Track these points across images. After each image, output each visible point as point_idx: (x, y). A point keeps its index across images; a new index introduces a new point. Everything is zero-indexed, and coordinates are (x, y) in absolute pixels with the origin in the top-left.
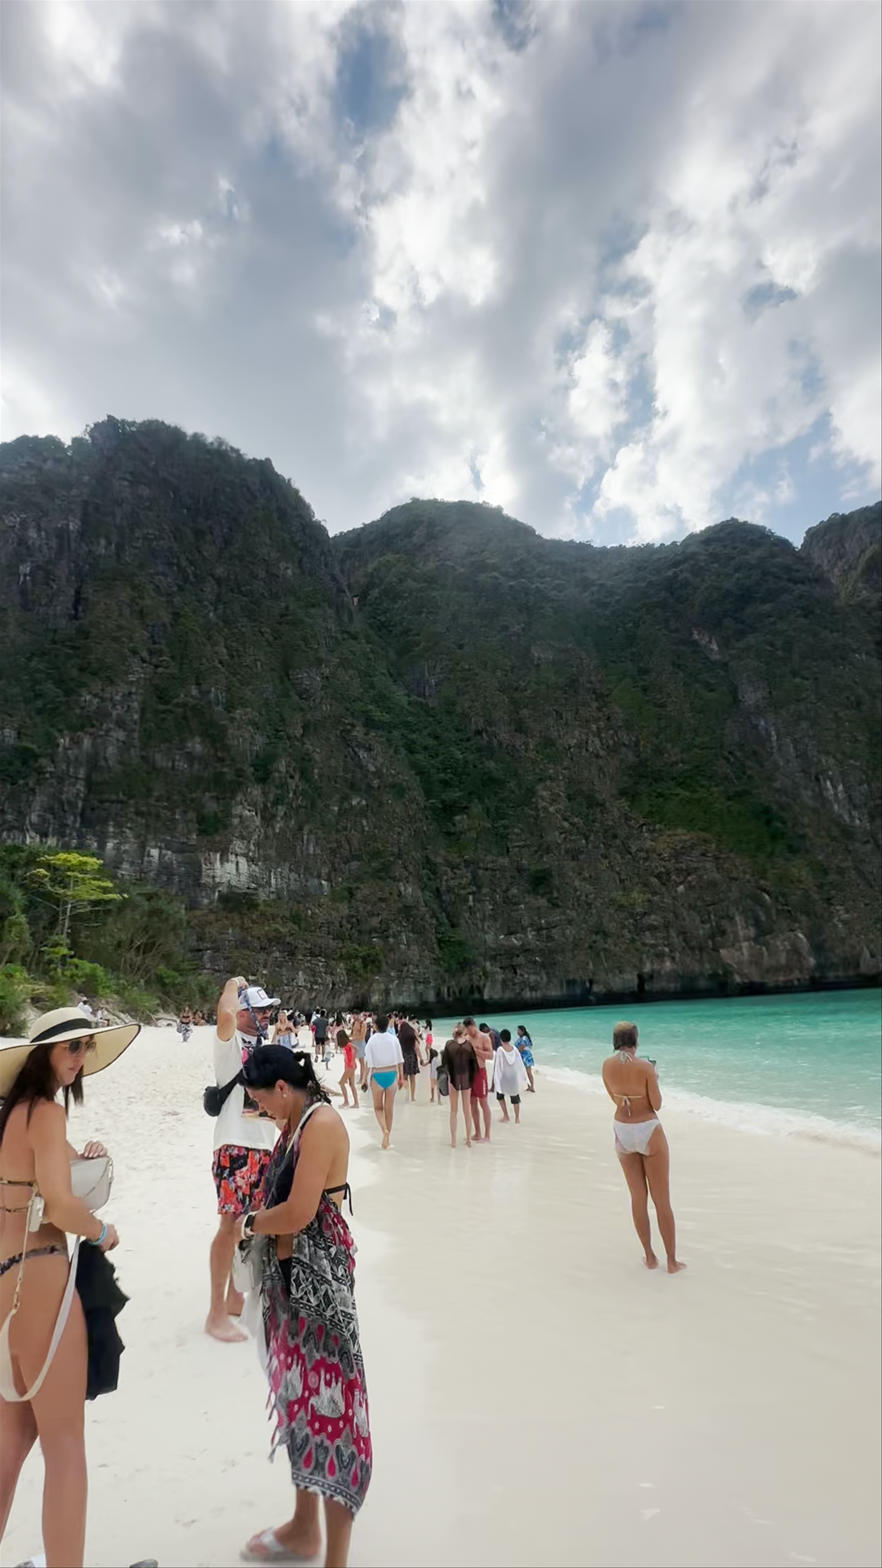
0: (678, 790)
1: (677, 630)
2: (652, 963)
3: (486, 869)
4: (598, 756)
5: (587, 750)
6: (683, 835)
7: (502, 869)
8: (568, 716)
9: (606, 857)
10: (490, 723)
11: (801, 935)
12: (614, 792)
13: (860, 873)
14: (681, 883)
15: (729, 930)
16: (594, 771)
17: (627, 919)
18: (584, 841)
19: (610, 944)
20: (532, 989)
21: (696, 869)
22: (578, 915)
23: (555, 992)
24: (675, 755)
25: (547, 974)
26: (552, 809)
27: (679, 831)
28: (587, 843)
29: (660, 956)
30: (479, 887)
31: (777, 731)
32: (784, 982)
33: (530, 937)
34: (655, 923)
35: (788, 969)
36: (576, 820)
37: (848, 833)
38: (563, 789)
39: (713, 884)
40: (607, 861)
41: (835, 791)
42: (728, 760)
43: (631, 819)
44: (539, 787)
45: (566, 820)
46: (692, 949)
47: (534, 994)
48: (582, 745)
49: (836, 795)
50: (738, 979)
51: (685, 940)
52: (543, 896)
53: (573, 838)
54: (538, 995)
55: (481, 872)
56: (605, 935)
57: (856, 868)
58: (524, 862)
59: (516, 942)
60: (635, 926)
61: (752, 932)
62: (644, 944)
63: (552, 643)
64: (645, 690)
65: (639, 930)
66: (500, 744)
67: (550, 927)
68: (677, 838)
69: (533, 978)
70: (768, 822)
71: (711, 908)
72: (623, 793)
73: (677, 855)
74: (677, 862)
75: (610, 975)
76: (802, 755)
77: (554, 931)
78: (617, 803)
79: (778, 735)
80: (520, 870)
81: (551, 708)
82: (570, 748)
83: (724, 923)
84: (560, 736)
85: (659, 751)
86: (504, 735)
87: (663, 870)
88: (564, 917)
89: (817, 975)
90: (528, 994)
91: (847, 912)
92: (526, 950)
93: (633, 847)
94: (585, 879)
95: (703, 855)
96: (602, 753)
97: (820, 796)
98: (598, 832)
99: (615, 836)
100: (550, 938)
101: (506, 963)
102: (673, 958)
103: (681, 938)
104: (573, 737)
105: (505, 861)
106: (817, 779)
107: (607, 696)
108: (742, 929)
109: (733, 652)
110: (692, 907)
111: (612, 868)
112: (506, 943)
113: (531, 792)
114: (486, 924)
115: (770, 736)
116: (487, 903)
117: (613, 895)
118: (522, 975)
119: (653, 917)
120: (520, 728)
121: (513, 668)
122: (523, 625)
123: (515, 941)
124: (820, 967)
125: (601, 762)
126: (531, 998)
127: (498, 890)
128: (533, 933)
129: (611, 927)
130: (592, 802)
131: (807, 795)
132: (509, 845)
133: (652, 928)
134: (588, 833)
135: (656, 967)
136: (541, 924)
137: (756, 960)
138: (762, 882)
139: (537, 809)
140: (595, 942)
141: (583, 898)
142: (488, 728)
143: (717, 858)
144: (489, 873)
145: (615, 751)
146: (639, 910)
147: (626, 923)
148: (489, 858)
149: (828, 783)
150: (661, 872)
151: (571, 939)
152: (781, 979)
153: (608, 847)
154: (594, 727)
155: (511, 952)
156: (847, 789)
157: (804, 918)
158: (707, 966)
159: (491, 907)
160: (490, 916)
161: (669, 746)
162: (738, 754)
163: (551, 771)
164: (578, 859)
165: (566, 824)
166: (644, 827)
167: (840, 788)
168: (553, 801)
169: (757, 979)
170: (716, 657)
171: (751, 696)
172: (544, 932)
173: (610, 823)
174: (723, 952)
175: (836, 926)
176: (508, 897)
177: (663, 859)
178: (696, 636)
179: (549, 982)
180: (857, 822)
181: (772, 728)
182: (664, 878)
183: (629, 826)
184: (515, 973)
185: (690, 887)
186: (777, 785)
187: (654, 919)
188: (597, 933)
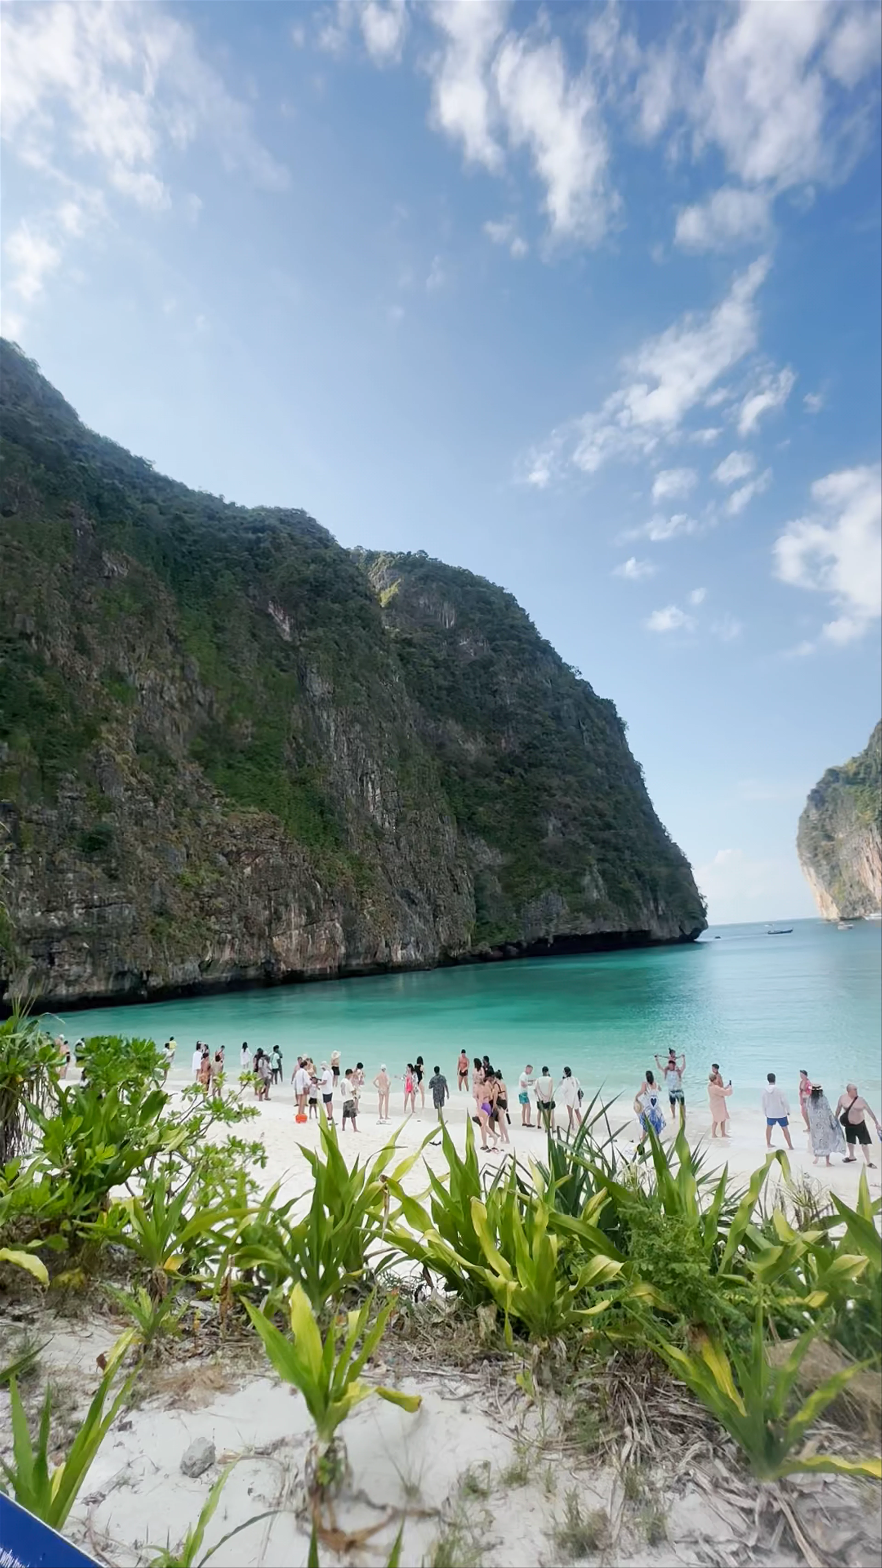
0: (249, 765)
1: (254, 597)
2: (213, 952)
3: (30, 821)
4: (173, 708)
5: (162, 697)
6: (254, 814)
7: (48, 824)
8: (141, 651)
9: (175, 827)
10: (45, 628)
11: (338, 925)
12: (186, 753)
13: (386, 871)
14: (248, 865)
15: (284, 918)
16: (167, 724)
17: (192, 900)
18: (152, 804)
19: (174, 929)
20: (69, 983)
21: (264, 851)
22: (140, 892)
23: (97, 987)
24: (247, 727)
25: (93, 964)
26: (119, 758)
27: (252, 809)
28: (156, 807)
29: (221, 943)
30: (20, 845)
31: (337, 726)
32: (320, 969)
33: (76, 916)
34: (222, 906)
35: (324, 958)
36: (146, 777)
37: (379, 833)
38: (132, 736)
39: (276, 868)
40: (176, 831)
41: (374, 793)
42: (291, 744)
43: (200, 786)
44: (104, 728)
45: (133, 775)
46: (252, 935)
47: (71, 990)
48: (157, 691)
49: (374, 796)
50: (283, 967)
51: (246, 927)
52: (98, 864)
53: (139, 797)
54: (75, 990)
55: (22, 824)
56: (171, 918)
57: (383, 866)
58: (77, 818)
59: (56, 922)
60: (202, 908)
61: (303, 920)
62: (209, 929)
63: (130, 558)
64: (219, 648)
65: (206, 912)
66: (54, 658)
67: (104, 904)
68: (249, 816)
69: (75, 969)
70: (322, 813)
71: (272, 893)
72: (196, 756)
73: (248, 835)
74: (249, 841)
75: (170, 965)
76: (353, 755)
77: (109, 910)
78: (190, 767)
79: (336, 731)
80: (72, 828)
81: (123, 636)
82: (143, 689)
83: (282, 909)
84: (130, 671)
85: (230, 719)
86: (62, 649)
87: (234, 849)
88: (122, 893)
89: (344, 963)
90: (63, 991)
91: (373, 905)
92: (68, 932)
93: (203, 818)
94: (149, 850)
95: (272, 837)
96: (177, 705)
97: (361, 795)
98: (169, 795)
99: (185, 804)
100: (102, 918)
101: (42, 950)
102: (233, 945)
103: (242, 924)
104: (148, 678)
105: (52, 814)
106: (361, 781)
107: (180, 642)
108: (295, 917)
109: (304, 639)
110: (257, 892)
111: (180, 839)
112: (43, 922)
113: (92, 732)
114: (22, 895)
115: (329, 730)
116: (27, 867)
117: (180, 871)
118: (60, 965)
119: (220, 899)
120: (81, 647)
121: (75, 569)
122: (94, 522)
123: (54, 920)
124: (348, 956)
125: (176, 715)
126: (67, 996)
127: (44, 851)
128: (80, 911)
129: (176, 909)
130: (165, 761)
131: (351, 792)
132: (59, 794)
133: (218, 912)
134: (158, 795)
135: (216, 956)
136: (92, 899)
137: (302, 949)
138: (317, 871)
139: (97, 755)
140: (158, 925)
141: (147, 872)
142: (41, 634)
143: (282, 843)
144: (31, 825)
145: (188, 707)
146: (206, 889)
147: (192, 905)
148: (35, 807)
149: (370, 785)
150: (232, 851)
151: (129, 922)
152: (318, 967)
153: (178, 815)
154: (169, 672)
155: (50, 936)
156: (383, 793)
157: (341, 908)
158: (262, 954)
159: (31, 873)
160: (28, 884)
161: (241, 715)
162: (301, 741)
163: (119, 711)
164: (142, 825)
165: (133, 781)
166: (217, 800)
167: (378, 791)
168: (121, 748)
169: (298, 967)
170: (287, 638)
171: (319, 687)
172: (95, 910)
173: (180, 787)
174: (275, 939)
175: (365, 917)
176: (53, 863)
177: (235, 837)
178: (271, 611)
179: (93, 974)
180: (387, 824)
181: (332, 724)
182: (233, 857)
183: (200, 795)
184: (52, 962)
185: (256, 869)
186: (330, 778)
187: (220, 902)
188: (161, 914)
